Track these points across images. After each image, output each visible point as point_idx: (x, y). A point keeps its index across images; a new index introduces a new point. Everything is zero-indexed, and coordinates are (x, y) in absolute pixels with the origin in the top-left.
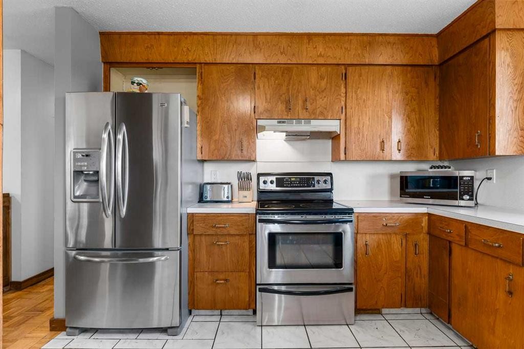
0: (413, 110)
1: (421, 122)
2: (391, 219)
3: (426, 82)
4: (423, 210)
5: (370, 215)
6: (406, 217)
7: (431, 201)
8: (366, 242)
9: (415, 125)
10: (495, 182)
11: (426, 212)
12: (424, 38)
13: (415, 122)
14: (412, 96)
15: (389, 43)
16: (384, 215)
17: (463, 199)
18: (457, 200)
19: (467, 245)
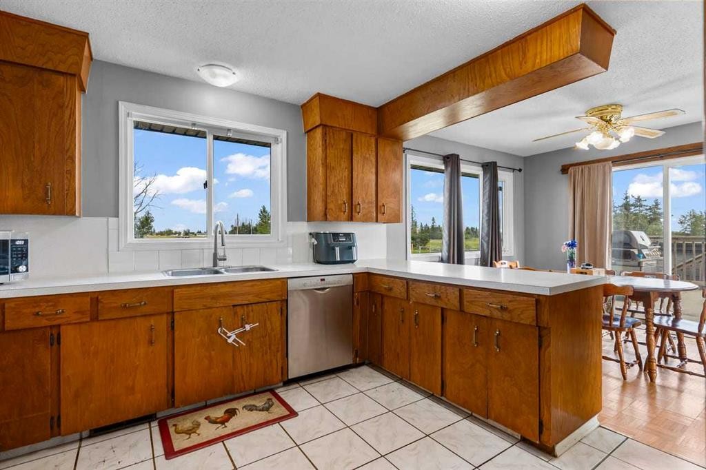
17: (18, 272)
19: (95, 318)
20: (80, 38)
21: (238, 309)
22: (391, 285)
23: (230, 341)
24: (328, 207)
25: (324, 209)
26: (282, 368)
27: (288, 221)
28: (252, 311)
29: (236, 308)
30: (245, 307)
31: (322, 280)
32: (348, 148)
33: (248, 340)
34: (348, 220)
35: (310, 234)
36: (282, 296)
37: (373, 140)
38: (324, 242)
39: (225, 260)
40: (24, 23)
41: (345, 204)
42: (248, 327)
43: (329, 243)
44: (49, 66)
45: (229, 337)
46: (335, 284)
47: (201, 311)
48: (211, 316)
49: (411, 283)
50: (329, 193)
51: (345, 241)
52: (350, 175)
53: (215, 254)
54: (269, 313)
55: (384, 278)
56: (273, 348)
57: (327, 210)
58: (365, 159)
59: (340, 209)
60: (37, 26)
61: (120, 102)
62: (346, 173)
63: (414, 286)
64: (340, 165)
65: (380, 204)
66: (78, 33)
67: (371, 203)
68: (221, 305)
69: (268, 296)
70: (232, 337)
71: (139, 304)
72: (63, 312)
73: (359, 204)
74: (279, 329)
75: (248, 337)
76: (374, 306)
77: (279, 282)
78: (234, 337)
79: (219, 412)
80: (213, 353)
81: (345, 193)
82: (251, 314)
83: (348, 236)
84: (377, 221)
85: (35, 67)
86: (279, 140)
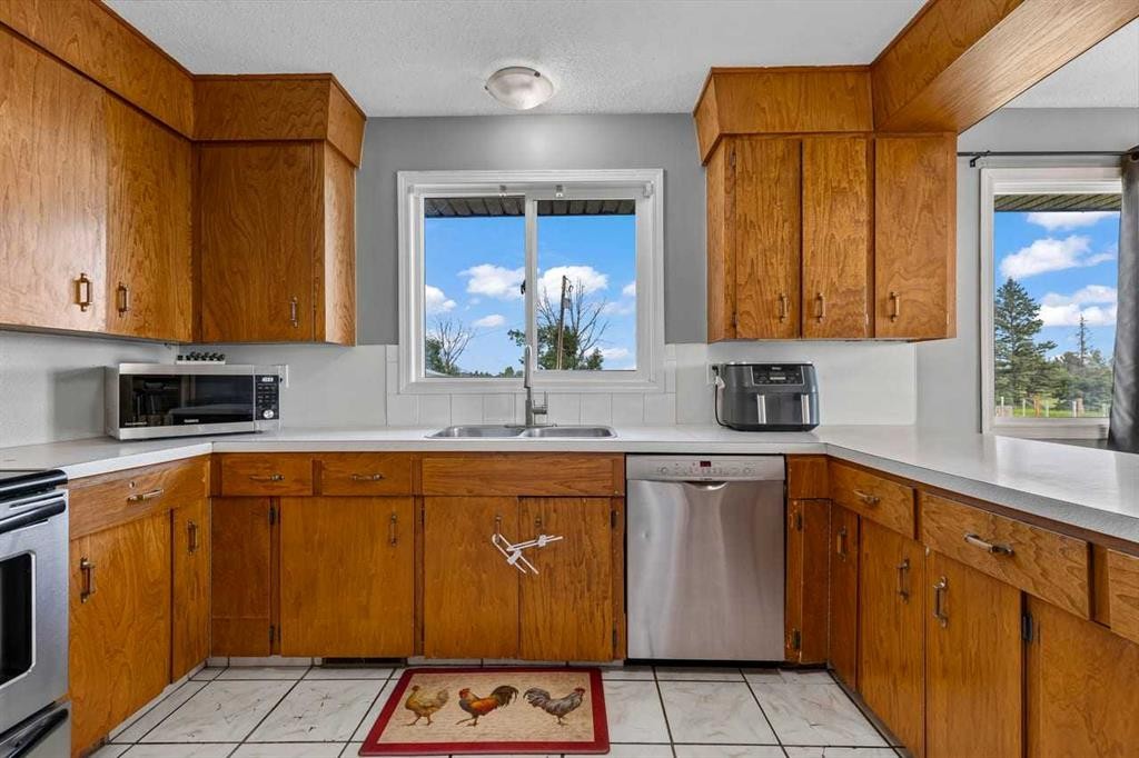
0: (148, 221)
1: (163, 250)
2: (146, 480)
3: (172, 168)
4: (204, 448)
5: (95, 482)
6: (175, 470)
7: (202, 429)
8: (83, 560)
9: (153, 255)
10: (287, 385)
11: (210, 451)
12: (173, 67)
13: (152, 248)
14: (147, 186)
15: (96, 23)
16: (129, 475)
17: (263, 418)
18: (251, 420)
19: (317, 493)
20: (321, 84)
21: (531, 505)
22: (878, 494)
23: (512, 560)
24: (742, 308)
25: (730, 314)
26: (614, 632)
27: (666, 343)
28: (555, 511)
29: (524, 501)
30: (542, 501)
31: (704, 464)
32: (791, 175)
33: (547, 565)
34: (790, 336)
35: (715, 368)
36: (612, 488)
37: (861, 147)
38: (735, 385)
39: (545, 413)
40: (264, 83)
41: (781, 299)
42: (543, 541)
43: (747, 384)
44: (293, 136)
45: (511, 554)
46: (734, 475)
47: (466, 499)
48: (482, 511)
49: (924, 495)
50: (741, 280)
51: (785, 382)
52: (797, 236)
53: (529, 403)
54: (588, 519)
55: (862, 473)
56: (594, 588)
57: (738, 315)
58: (837, 193)
59: (770, 313)
60: (278, 83)
61: (399, 174)
62: (786, 231)
63: (933, 506)
64: (771, 216)
65: (881, 293)
66: (319, 77)
67: (856, 292)
68: (499, 493)
69: (583, 485)
70: (514, 553)
71: (369, 478)
72: (280, 478)
73: (819, 298)
74: (607, 552)
75: (545, 559)
76: (839, 539)
77: (605, 461)
78: (518, 554)
79: (483, 687)
80: (484, 576)
81: (781, 274)
82: (553, 515)
83: (792, 371)
84: (873, 334)
85: (279, 141)
86: (649, 188)
